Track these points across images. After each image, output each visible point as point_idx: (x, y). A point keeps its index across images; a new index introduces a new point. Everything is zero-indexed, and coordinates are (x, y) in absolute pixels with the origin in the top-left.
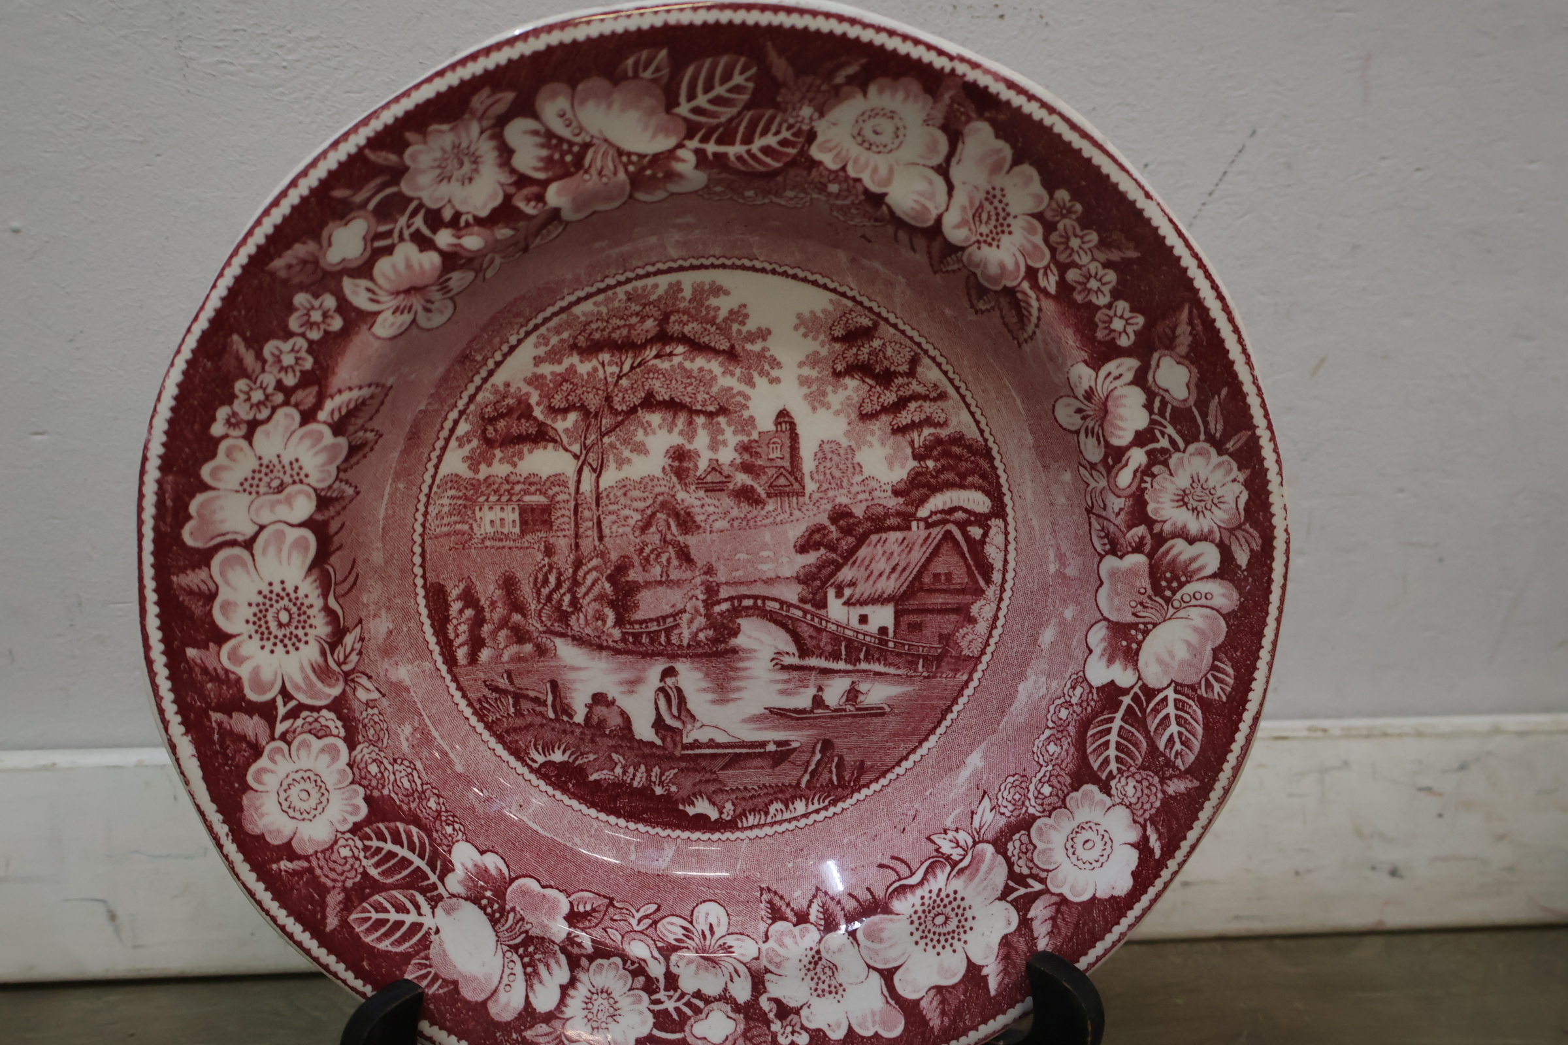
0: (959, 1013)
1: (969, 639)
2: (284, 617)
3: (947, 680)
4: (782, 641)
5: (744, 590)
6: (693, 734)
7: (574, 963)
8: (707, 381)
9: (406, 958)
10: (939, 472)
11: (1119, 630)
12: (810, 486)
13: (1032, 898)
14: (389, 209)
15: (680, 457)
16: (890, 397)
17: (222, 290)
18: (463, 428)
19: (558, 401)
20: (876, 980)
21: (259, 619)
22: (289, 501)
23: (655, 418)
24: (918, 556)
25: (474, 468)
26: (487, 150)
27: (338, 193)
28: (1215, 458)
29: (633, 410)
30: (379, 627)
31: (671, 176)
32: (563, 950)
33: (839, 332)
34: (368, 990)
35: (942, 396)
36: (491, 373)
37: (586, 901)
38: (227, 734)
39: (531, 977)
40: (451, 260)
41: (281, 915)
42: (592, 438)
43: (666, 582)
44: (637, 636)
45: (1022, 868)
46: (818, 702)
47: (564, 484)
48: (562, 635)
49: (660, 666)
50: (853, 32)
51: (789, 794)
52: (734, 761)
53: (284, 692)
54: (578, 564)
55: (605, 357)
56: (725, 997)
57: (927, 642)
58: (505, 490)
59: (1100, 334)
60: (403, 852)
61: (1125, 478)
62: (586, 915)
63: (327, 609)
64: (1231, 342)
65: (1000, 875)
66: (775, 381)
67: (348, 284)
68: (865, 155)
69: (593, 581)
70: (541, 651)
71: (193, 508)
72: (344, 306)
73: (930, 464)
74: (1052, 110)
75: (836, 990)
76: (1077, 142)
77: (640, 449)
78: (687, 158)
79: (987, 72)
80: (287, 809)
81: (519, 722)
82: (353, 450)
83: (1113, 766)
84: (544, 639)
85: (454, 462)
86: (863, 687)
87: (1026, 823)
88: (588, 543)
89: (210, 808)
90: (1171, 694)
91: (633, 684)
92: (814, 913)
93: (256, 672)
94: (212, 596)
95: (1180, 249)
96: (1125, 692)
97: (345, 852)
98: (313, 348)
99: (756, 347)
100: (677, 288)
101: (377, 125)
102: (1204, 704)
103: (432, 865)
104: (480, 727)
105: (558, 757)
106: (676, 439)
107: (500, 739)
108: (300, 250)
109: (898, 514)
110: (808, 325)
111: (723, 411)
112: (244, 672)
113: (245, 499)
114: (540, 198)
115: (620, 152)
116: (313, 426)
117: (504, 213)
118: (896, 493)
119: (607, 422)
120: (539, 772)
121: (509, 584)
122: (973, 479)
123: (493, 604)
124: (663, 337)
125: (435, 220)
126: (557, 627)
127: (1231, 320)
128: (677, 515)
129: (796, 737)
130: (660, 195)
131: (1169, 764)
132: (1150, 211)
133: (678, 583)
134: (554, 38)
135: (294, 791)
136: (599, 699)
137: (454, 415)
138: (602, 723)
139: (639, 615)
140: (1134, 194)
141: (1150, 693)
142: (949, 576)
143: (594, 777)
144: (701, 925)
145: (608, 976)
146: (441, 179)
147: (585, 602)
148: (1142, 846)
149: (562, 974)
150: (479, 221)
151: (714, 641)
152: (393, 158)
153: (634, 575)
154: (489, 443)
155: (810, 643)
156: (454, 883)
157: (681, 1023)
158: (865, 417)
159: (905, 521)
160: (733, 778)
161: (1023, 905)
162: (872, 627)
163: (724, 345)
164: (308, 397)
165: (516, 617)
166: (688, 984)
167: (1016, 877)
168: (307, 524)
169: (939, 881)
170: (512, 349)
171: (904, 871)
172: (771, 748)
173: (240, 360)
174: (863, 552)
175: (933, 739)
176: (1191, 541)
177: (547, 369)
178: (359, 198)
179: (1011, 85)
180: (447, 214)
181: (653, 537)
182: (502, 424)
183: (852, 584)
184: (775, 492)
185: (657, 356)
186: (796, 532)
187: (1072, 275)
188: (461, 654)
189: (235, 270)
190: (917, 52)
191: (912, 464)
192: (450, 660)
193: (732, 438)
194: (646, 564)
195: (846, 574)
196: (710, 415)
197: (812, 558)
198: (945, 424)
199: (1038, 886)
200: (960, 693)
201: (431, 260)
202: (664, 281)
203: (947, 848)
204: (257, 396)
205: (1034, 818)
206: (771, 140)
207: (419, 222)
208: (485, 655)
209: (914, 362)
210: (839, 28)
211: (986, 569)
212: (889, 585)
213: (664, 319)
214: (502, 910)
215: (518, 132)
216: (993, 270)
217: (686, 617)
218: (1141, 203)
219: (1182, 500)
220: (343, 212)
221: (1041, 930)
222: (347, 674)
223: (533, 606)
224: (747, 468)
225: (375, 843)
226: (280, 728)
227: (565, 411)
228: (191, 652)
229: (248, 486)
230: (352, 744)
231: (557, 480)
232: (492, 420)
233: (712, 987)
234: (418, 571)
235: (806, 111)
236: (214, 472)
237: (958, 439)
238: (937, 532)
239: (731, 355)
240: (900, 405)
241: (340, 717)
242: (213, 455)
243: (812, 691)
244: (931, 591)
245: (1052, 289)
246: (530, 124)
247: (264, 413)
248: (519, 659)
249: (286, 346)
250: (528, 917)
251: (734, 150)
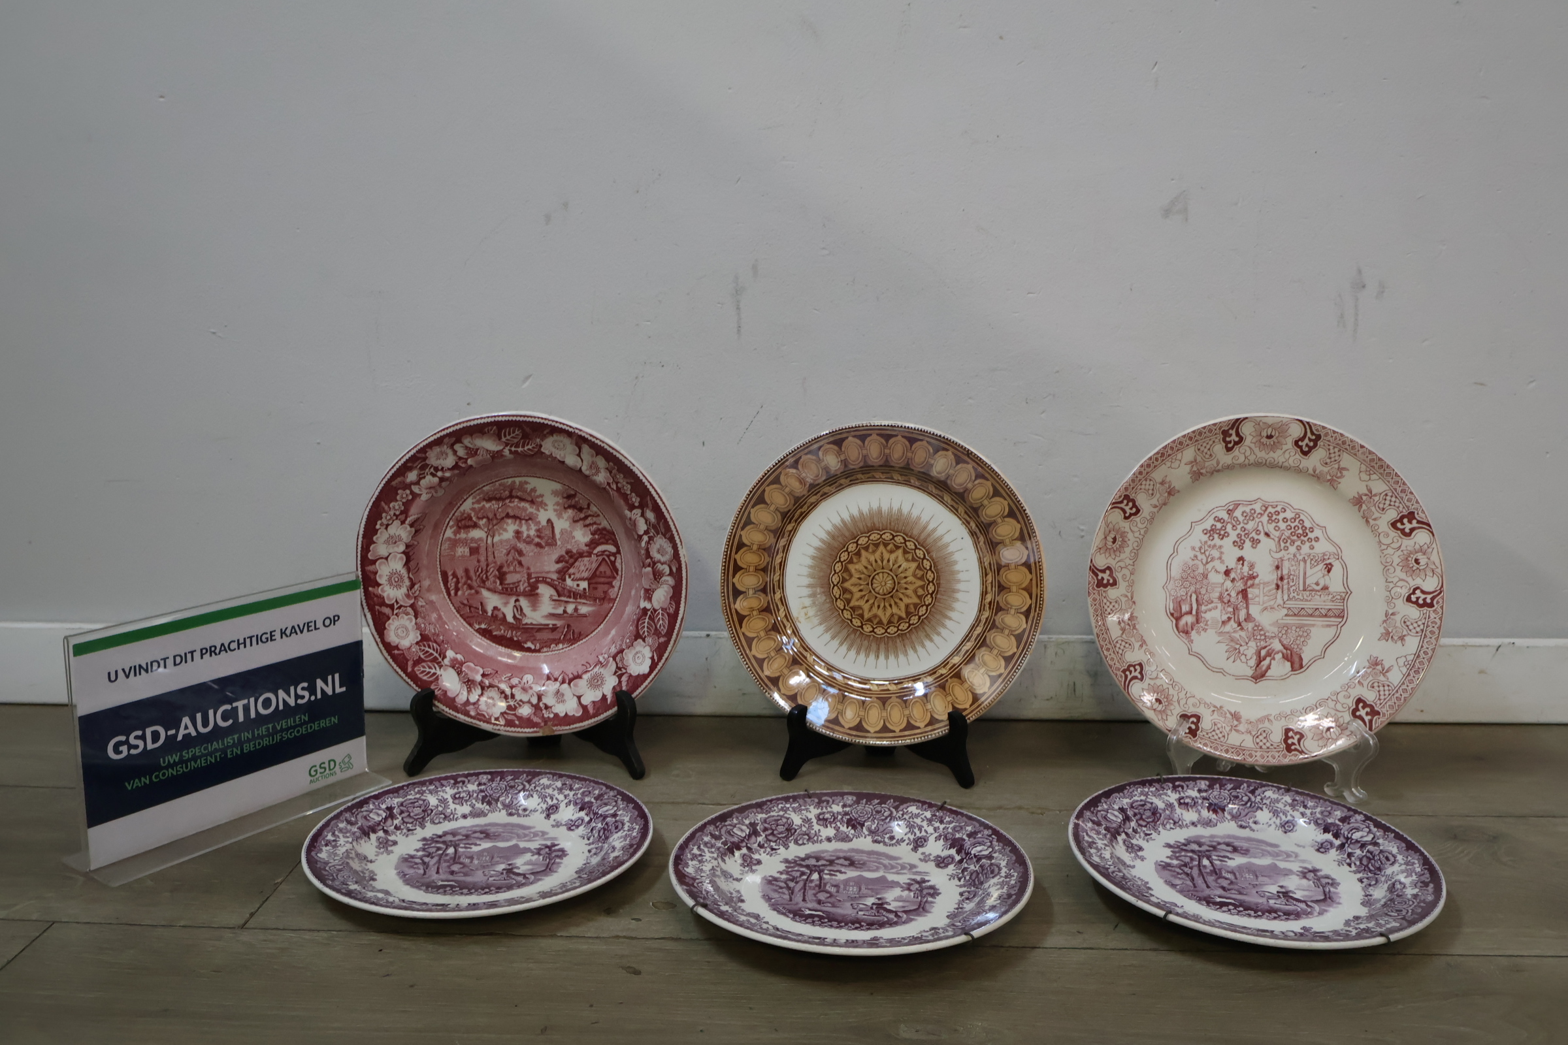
0: (598, 709)
1: (612, 593)
2: (396, 580)
3: (606, 606)
4: (553, 592)
5: (539, 575)
6: (525, 621)
7: (483, 688)
8: (525, 509)
9: (431, 682)
10: (599, 539)
11: (647, 591)
12: (559, 543)
13: (623, 674)
14: (423, 468)
15: (518, 533)
16: (582, 515)
17: (379, 490)
18: (451, 523)
19: (480, 515)
20: (575, 699)
21: (390, 580)
22: (398, 546)
23: (510, 521)
24: (594, 566)
25: (455, 535)
26: (450, 452)
27: (409, 465)
28: (664, 540)
29: (503, 518)
30: (426, 583)
31: (502, 456)
32: (480, 684)
33: (565, 495)
34: (420, 690)
35: (598, 516)
36: (459, 507)
37: (488, 671)
38: (380, 612)
39: (469, 691)
40: (442, 479)
41: (395, 666)
42: (490, 527)
43: (515, 572)
44: (507, 589)
45: (620, 665)
46: (565, 612)
47: (483, 541)
48: (484, 588)
49: (513, 599)
50: (546, 422)
51: (557, 642)
52: (539, 630)
53: (396, 601)
54: (487, 565)
55: (494, 502)
56: (529, 702)
57: (599, 593)
58: (465, 542)
59: (630, 502)
60: (431, 651)
61: (643, 544)
62: (488, 675)
63: (409, 578)
64: (662, 506)
65: (614, 667)
66: (546, 510)
67: (413, 487)
68: (557, 451)
69: (493, 571)
70: (477, 592)
71: (371, 548)
72: (412, 493)
73: (597, 537)
74: (603, 442)
75: (563, 701)
76: (611, 451)
77: (505, 530)
78: (506, 452)
79: (584, 432)
80: (397, 636)
81: (471, 615)
82: (416, 531)
83: (646, 634)
84: (478, 589)
85: (449, 533)
86: (579, 607)
87: (621, 651)
88: (491, 559)
89: (375, 634)
90: (660, 611)
91: (506, 604)
92: (560, 679)
93: (388, 595)
94: (376, 573)
95: (644, 480)
96: (649, 610)
97: (414, 650)
98: (403, 504)
99: (540, 500)
100: (514, 482)
101: (419, 447)
102: (669, 614)
103: (440, 655)
104: (458, 616)
105: (483, 626)
106: (516, 527)
107: (465, 620)
108: (399, 479)
109: (587, 552)
110: (555, 493)
111: (530, 519)
112: (385, 595)
113: (385, 546)
114: (466, 462)
115: (487, 450)
116: (404, 525)
117: (456, 466)
118: (586, 545)
119: (495, 522)
120: (478, 631)
121: (467, 571)
122: (610, 541)
123: (462, 577)
124: (511, 497)
125: (436, 469)
126: (482, 585)
127: (662, 500)
128: (517, 551)
129: (559, 623)
130: (501, 460)
131: (660, 633)
132: (634, 469)
133: (519, 572)
134: (465, 425)
135: (399, 631)
136: (495, 608)
137: (448, 520)
138: (497, 616)
139: (506, 582)
140: (629, 465)
141: (655, 611)
142: (605, 572)
143: (494, 633)
144: (525, 680)
145: (493, 693)
146: (437, 459)
147: (490, 577)
148: (652, 658)
149: (479, 691)
150: (449, 469)
151: (531, 591)
152: (423, 455)
153: (505, 569)
154: (460, 528)
155: (561, 593)
156: (447, 661)
157: (515, 708)
158: (575, 521)
159: (590, 554)
160: (539, 636)
161: (620, 677)
162: (581, 588)
163: (530, 499)
164: (402, 517)
165: (469, 582)
166: (518, 697)
167: (618, 668)
168: (403, 553)
169: (596, 670)
170: (465, 500)
171: (588, 666)
172: (551, 626)
173: (384, 508)
174: (576, 564)
175: (602, 625)
176: (662, 564)
177: (476, 506)
178: (415, 465)
179: (591, 435)
180: (440, 468)
181: (510, 558)
182: (463, 522)
183: (574, 574)
184: (548, 544)
185: (510, 502)
186: (555, 557)
187: (619, 485)
188: (452, 592)
189: (382, 485)
190: (564, 427)
191: (591, 536)
192: (449, 594)
193: (533, 527)
194: (508, 566)
195: (571, 571)
196: (527, 520)
197: (560, 565)
198: (600, 524)
199: (624, 671)
200: (610, 611)
201: (436, 480)
202: (510, 480)
203: (601, 659)
204: (388, 517)
205: (624, 650)
206: (530, 447)
207: (432, 470)
208: (460, 593)
209: (589, 505)
210: (542, 421)
211: (617, 571)
212: (586, 575)
213: (511, 492)
214: (461, 671)
215: (457, 447)
216: (598, 482)
217: (521, 583)
218: (632, 467)
219: (658, 552)
220: (411, 469)
221: (624, 684)
222: (415, 598)
223: (474, 578)
224: (539, 537)
225: (423, 648)
226: (395, 612)
227: (482, 518)
228: (370, 589)
229: (387, 542)
230: (416, 617)
231: (481, 539)
232: (460, 521)
233: (525, 699)
234: (439, 566)
235: (538, 440)
236: (377, 539)
237: (604, 529)
238: (600, 558)
239: (532, 502)
240: (586, 518)
241: (413, 609)
242: (376, 534)
243: (562, 608)
244: (599, 577)
245: (615, 488)
246: (461, 445)
247: (391, 522)
248: (470, 594)
249: (396, 504)
250: (469, 673)
251: (520, 449)
